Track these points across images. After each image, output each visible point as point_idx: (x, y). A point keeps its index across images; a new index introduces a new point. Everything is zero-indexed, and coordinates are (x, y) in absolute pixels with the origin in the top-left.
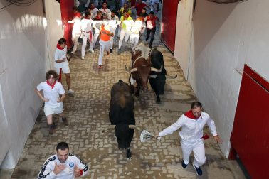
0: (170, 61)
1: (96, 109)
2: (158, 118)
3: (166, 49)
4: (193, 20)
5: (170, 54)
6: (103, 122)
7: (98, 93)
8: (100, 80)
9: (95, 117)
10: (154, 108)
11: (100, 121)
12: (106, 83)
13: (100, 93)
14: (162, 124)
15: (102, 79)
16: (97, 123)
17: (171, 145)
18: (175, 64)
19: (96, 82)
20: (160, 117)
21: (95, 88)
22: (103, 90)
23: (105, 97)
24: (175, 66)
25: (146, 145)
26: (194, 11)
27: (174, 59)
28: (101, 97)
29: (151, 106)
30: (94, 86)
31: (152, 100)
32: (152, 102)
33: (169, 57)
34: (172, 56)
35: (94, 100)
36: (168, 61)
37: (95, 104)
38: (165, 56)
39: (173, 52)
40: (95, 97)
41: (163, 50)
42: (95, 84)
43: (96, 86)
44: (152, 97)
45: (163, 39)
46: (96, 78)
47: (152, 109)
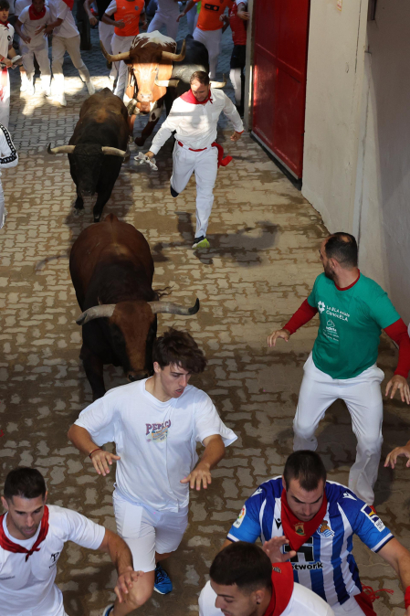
0: (287, 208)
2: (248, 427)
3: (269, 165)
4: (368, 51)
5: (285, 185)
6: (43, 448)
7: (21, 340)
8: (30, 292)
9: (12, 427)
10: (232, 390)
11: (35, 442)
12: (50, 302)
13: (29, 337)
14: (264, 447)
15: (37, 287)
16: (20, 450)
18: (305, 221)
19: (13, 297)
20: (255, 423)
21: (10, 321)
22: (42, 327)
23: (48, 351)
24: (305, 230)
25: (209, 530)
26: (372, 16)
27: (301, 200)
28: (35, 353)
29: (220, 383)
30: (8, 312)
31: (225, 359)
32: (224, 366)
33: (283, 195)
34: (294, 192)
35: (6, 365)
36: (279, 212)
37: (14, 379)
38: (266, 191)
39: (297, 177)
40: (11, 353)
41: (257, 171)
42: (10, 306)
43: (14, 312)
44: (225, 347)
45: (258, 130)
46: (13, 284)
47: (225, 392)
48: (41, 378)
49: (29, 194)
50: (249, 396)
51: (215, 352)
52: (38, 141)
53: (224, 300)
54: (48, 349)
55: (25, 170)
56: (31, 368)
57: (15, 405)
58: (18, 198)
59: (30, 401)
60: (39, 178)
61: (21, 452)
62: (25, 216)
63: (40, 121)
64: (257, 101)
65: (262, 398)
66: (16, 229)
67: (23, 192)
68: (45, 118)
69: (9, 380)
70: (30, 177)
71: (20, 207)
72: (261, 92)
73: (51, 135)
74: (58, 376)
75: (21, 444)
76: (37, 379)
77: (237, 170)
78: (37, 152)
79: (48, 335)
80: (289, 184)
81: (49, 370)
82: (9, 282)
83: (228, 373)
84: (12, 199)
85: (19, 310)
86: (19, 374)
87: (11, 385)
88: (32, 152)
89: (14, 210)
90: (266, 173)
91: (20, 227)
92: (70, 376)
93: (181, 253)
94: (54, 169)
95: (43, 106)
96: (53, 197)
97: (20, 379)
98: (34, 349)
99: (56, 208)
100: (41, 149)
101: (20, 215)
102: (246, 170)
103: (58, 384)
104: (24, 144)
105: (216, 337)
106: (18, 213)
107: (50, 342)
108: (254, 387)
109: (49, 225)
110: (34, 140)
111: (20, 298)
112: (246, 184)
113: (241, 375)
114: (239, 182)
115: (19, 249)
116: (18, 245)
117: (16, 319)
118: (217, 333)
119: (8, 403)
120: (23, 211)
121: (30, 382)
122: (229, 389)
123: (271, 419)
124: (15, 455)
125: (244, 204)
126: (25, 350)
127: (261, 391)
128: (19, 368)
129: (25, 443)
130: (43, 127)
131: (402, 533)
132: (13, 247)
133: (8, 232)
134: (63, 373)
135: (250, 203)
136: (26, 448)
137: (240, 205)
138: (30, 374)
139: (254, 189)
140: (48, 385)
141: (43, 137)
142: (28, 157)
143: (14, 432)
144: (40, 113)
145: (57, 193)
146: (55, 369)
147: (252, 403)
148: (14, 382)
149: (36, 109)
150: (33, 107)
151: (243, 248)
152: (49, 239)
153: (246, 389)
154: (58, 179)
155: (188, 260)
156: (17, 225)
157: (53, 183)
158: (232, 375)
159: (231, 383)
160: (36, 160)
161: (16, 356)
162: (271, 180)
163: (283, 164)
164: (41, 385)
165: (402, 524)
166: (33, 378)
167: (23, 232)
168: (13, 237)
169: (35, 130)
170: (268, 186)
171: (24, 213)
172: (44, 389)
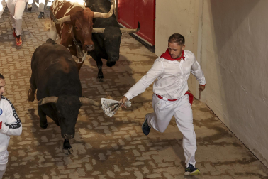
0: (149, 62)
1: (17, 177)
3: (132, 40)
5: (144, 50)
27: (155, 58)
29: (137, 159)
31: (137, 145)
32: (138, 150)
33: (145, 55)
34: (151, 54)
36: (145, 65)
38: (134, 54)
39: (151, 45)
41: (126, 43)
44: (135, 139)
45: (122, 21)
47: (142, 163)
48: (29, 163)
50: (156, 164)
51: (130, 142)
53: (127, 114)
54: (29, 147)
56: (21, 158)
59: (26, 176)
65: (164, 165)
69: (10, 166)
74: (40, 161)
76: (27, 164)
79: (27, 139)
80: (146, 50)
81: (33, 158)
83: (141, 153)
86: (15, 162)
87: (12, 168)
90: (132, 44)
92: (47, 161)
96: (8, 62)
97: (16, 164)
98: (21, 147)
99: (12, 68)
103: (41, 166)
105: (128, 134)
107: (30, 143)
108: (158, 159)
109: (10, 78)
113: (148, 153)
118: (128, 131)
121: (23, 166)
122: (144, 161)
123: (173, 176)
126: (15, 148)
127: (163, 161)
128: (14, 158)
134: (42, 159)
137: (121, 62)
138: (22, 161)
139: (127, 53)
140: (35, 166)
145: (10, 59)
146: (37, 158)
147: (160, 168)
148: (13, 166)
152: (13, 85)
153: (154, 161)
154: (8, 52)
155: (99, 93)
157: (6, 55)
158: (144, 154)
159: (145, 158)
162: (135, 48)
163: (141, 38)
164: (31, 167)
166: (24, 163)
170: (134, 51)
172: (33, 169)
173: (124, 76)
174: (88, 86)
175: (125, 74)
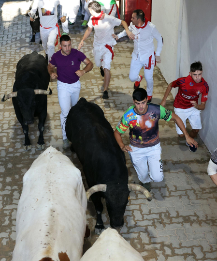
1: (10, 166)
9: (8, 179)
16: (13, 191)
17: (154, 225)
19: (7, 114)
21: (6, 126)
28: (18, 142)
30: (4, 122)
35: (5, 148)
37: (9, 155)
40: (7, 142)
41: (128, 47)
42: (5, 119)
43: (7, 122)
46: (7, 107)
48: (22, 154)
49: (13, 62)
52: (17, 34)
53: (113, 113)
55: (10, 49)
56: (17, 149)
57: (10, 169)
58: (8, 64)
59: (17, 166)
60: (18, 53)
61: (14, 192)
62: (11, 73)
63: (17, 24)
64: (127, 12)
66: (7, 79)
67: (10, 61)
68: (20, 22)
69: (6, 156)
70: (13, 53)
71: (8, 68)
72: (129, 7)
73: (23, 31)
74: (31, 153)
75: (13, 188)
76: (20, 155)
77: (118, 47)
78: (16, 40)
82: (4, 106)
84: (5, 64)
85: (10, 120)
86: (11, 153)
87: (7, 158)
88: (14, 40)
89: (5, 70)
91: (9, 79)
93: (91, 90)
94: (25, 49)
95: (18, 16)
97: (12, 155)
100: (18, 38)
101: (9, 72)
102: (122, 47)
104: (10, 36)
106: (8, 71)
110: (14, 34)
111: (10, 115)
112: (123, 54)
114: (119, 54)
115: (9, 90)
116: (8, 88)
117: (9, 125)
119: (6, 167)
120: (10, 70)
121: (17, 157)
124: (11, 193)
125: (122, 64)
128: (11, 150)
129: (16, 187)
130: (19, 27)
131: (202, 225)
132: (6, 89)
133: (3, 81)
135: (125, 64)
136: (16, 190)
137: (120, 65)
138: (17, 152)
139: (127, 57)
140: (26, 157)
141: (19, 32)
142: (12, 42)
143: (10, 182)
144: (17, 20)
148: (9, 157)
149: (15, 17)
150: (13, 17)
151: (122, 87)
155: (94, 94)
156: (8, 77)
160: (16, 44)
161: (9, 144)
164: (23, 158)
165: (202, 220)
166: (18, 154)
167: (11, 81)
168: (5, 84)
169: (15, 28)
171: (10, 71)
172: (24, 160)
173: (119, 78)
174: (87, 87)
175: (120, 77)
